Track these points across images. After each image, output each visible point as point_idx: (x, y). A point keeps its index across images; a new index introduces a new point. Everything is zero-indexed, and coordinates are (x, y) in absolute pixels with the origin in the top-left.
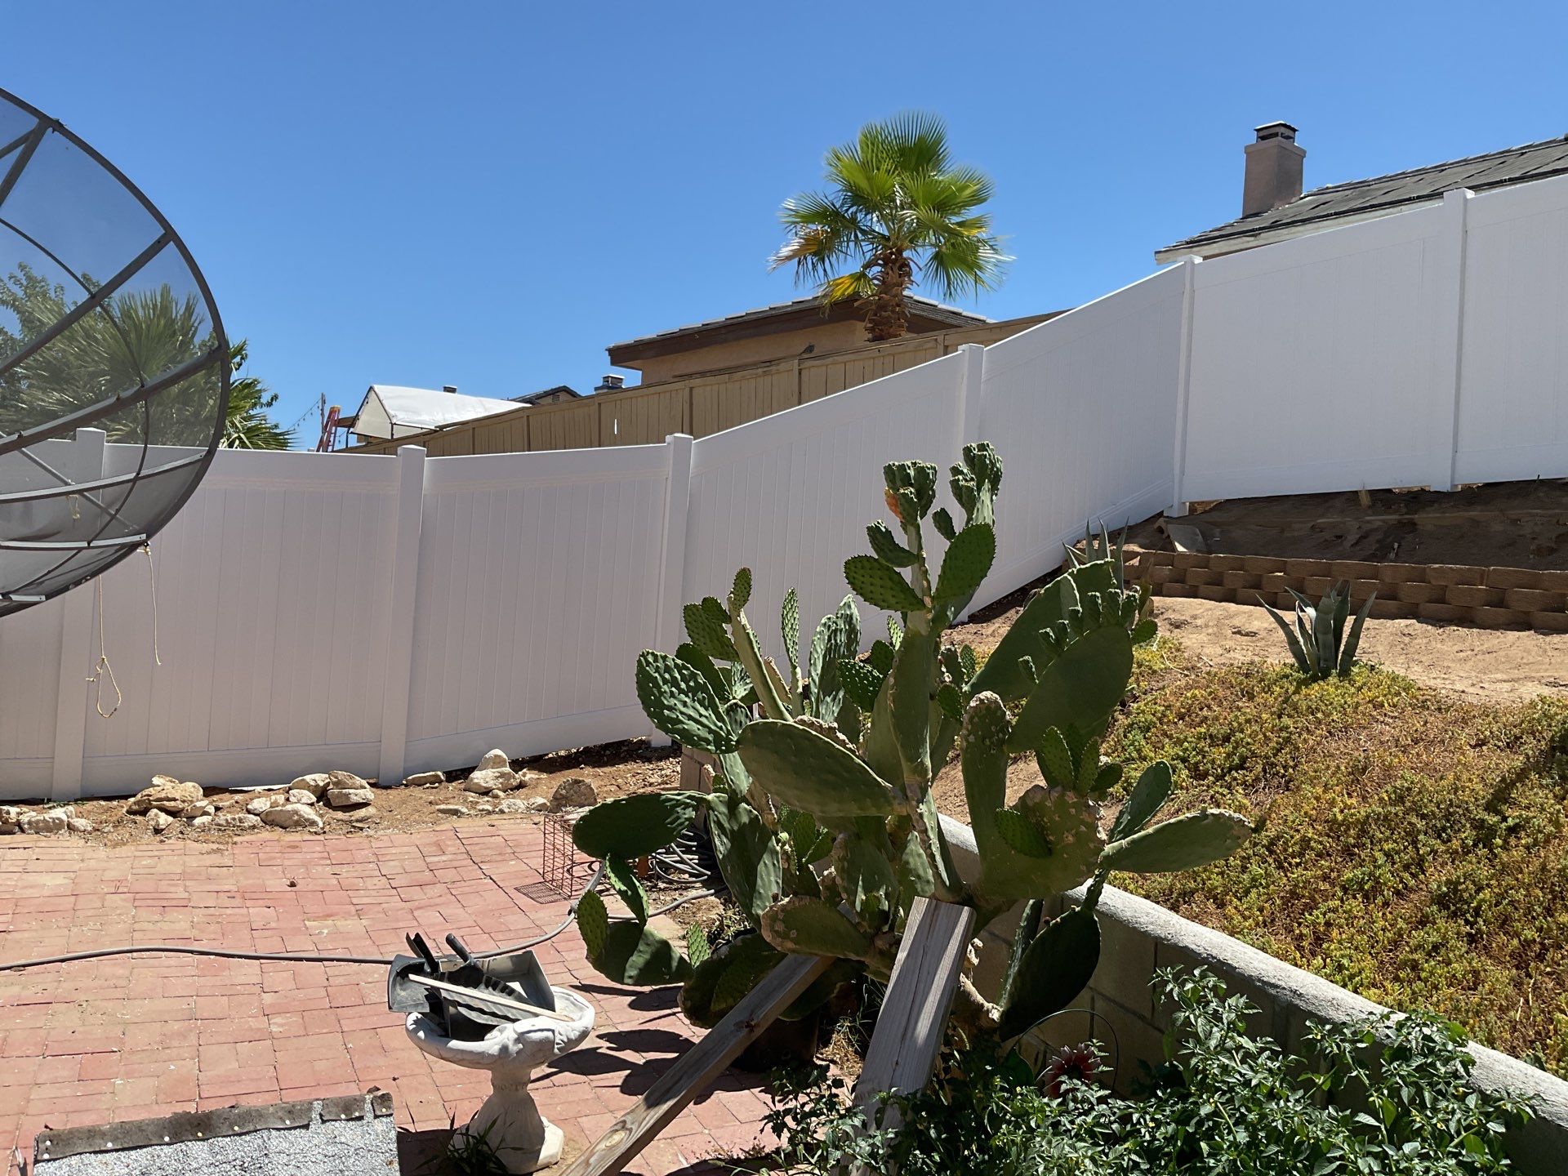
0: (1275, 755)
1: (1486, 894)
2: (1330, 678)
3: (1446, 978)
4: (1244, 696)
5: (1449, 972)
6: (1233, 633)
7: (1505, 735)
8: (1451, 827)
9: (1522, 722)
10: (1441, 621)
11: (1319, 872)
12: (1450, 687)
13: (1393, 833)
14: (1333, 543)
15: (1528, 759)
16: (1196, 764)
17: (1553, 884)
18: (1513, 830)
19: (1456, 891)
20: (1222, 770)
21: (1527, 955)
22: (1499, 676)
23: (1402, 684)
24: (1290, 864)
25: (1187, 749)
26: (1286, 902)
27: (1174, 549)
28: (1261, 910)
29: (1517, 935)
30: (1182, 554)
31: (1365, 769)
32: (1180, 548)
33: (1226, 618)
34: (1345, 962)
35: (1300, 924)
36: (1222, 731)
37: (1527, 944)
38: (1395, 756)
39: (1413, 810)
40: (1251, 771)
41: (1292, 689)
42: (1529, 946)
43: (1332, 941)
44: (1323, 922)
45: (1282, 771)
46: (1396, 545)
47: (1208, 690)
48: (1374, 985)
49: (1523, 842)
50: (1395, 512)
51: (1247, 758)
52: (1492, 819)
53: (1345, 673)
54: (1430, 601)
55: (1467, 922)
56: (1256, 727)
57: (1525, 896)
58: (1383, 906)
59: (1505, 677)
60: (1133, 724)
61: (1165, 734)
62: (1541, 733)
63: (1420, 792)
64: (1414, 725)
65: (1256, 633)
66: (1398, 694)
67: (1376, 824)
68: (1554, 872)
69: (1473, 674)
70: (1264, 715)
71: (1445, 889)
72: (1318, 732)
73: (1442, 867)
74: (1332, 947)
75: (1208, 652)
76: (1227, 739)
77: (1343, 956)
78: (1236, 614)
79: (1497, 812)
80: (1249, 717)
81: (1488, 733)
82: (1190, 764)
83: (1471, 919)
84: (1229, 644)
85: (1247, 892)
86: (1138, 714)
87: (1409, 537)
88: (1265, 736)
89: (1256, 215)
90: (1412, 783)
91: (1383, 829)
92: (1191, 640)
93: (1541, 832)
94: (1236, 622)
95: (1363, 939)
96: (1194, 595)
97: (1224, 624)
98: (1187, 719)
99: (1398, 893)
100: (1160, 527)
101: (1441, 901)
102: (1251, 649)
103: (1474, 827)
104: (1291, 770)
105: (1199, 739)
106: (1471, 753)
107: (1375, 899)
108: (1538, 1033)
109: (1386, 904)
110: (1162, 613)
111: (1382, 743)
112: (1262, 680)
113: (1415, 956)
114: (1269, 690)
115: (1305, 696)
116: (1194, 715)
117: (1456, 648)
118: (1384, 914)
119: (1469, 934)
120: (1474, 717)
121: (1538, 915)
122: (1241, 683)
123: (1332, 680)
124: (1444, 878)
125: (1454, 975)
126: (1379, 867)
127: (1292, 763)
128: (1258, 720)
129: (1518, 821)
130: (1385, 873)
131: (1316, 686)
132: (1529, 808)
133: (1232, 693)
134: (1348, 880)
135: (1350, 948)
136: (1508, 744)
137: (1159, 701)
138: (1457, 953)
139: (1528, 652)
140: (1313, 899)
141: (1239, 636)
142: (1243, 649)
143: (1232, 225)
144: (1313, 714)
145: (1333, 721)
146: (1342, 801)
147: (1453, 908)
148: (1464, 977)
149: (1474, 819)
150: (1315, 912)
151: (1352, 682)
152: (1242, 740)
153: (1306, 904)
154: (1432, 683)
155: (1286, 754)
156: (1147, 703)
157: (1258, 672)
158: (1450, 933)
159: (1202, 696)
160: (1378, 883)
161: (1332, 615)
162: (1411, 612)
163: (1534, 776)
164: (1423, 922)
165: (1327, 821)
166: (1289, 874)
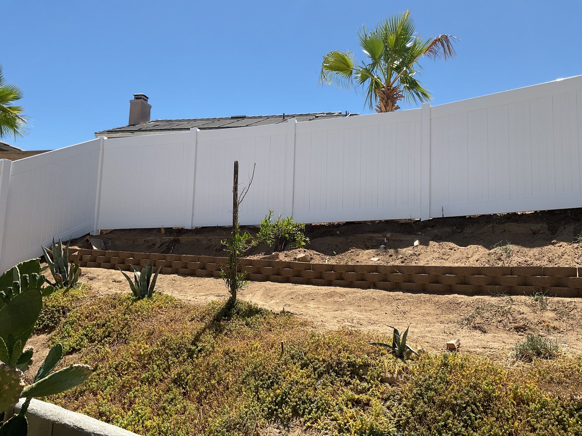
0: (122, 330)
1: (190, 376)
2: (144, 298)
3: (175, 411)
4: (112, 307)
5: (176, 409)
6: (113, 281)
7: (200, 316)
8: (180, 352)
9: (206, 311)
10: (185, 275)
11: (133, 376)
12: (186, 299)
13: (160, 357)
14: (151, 247)
15: (206, 324)
16: (91, 336)
17: (211, 370)
18: (200, 351)
19: (180, 377)
20: (101, 338)
21: (201, 397)
22: (202, 294)
23: (170, 299)
24: (123, 374)
25: (88, 331)
26: (120, 390)
27: (92, 248)
28: (110, 395)
29: (199, 390)
30: (95, 251)
31: (153, 333)
32: (95, 248)
33: (110, 276)
34: (140, 411)
35: (124, 398)
36: (102, 322)
37: (201, 393)
38: (164, 327)
39: (168, 347)
40: (112, 337)
41: (130, 303)
42: (202, 394)
43: (136, 404)
44: (133, 396)
45: (124, 336)
46: (172, 248)
47: (99, 306)
48: (150, 419)
49: (203, 355)
50: (173, 236)
51: (111, 332)
52: (193, 348)
53: (150, 296)
54: (182, 268)
55: (183, 388)
56: (115, 320)
57: (202, 375)
58: (155, 387)
59: (204, 294)
60: (67, 322)
61: (80, 325)
62: (211, 314)
63: (170, 340)
64: (171, 314)
65: (121, 281)
66: (168, 303)
67: (155, 354)
68: (211, 365)
69: (194, 293)
70: (119, 315)
71: (176, 377)
72: (138, 319)
73: (176, 368)
74: (136, 406)
75: (102, 289)
76: (104, 325)
77: (139, 409)
78: (114, 274)
79: (195, 345)
80: (113, 315)
81: (195, 316)
82: (89, 336)
83: (184, 386)
84: (110, 286)
85: (106, 388)
86: (69, 317)
87: (177, 245)
88: (119, 323)
89: (134, 125)
90: (168, 337)
91: (157, 356)
92: (95, 285)
93: (208, 351)
94: (114, 277)
95: (147, 401)
96: (99, 266)
97: (109, 278)
98: (89, 318)
99: (161, 380)
100: (87, 239)
101: (175, 381)
102: (119, 287)
103: (187, 352)
104: (127, 336)
105: (93, 326)
106: (189, 323)
107: (152, 384)
108: (203, 427)
109: (156, 385)
110: (86, 274)
111: (160, 322)
112: (120, 300)
113: (165, 405)
114: (122, 304)
115: (135, 306)
116: (92, 316)
117: (190, 284)
118: (155, 389)
119: (184, 392)
120: (191, 310)
121: (206, 382)
122: (112, 302)
123: (145, 299)
124: (176, 372)
125: (177, 410)
126: (154, 371)
127: (128, 333)
128: (116, 317)
129: (201, 347)
130: (157, 374)
131: (139, 302)
132: (205, 342)
133: (108, 306)
134: (143, 378)
135: (142, 405)
136: (201, 319)
137: (78, 311)
138: (179, 401)
139: (211, 285)
140: (130, 387)
141: (115, 282)
142: (116, 288)
143: (124, 128)
144: (137, 313)
145: (144, 315)
146: (143, 346)
147: (179, 383)
148: (181, 409)
149: (188, 348)
150: (131, 392)
151: (152, 299)
152: (110, 325)
153: (128, 390)
154: (180, 298)
155: (126, 329)
156: (74, 313)
157: (118, 297)
158: (177, 393)
159: (96, 308)
160: (154, 377)
161: (146, 274)
162: (176, 272)
163: (207, 330)
164: (168, 390)
165: (138, 355)
166: (122, 378)
